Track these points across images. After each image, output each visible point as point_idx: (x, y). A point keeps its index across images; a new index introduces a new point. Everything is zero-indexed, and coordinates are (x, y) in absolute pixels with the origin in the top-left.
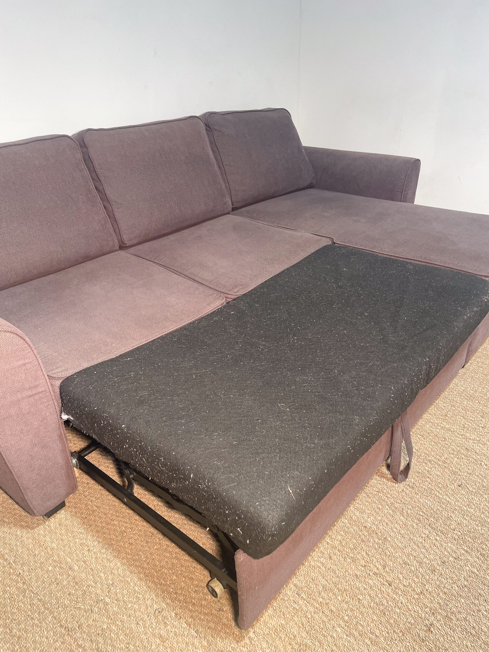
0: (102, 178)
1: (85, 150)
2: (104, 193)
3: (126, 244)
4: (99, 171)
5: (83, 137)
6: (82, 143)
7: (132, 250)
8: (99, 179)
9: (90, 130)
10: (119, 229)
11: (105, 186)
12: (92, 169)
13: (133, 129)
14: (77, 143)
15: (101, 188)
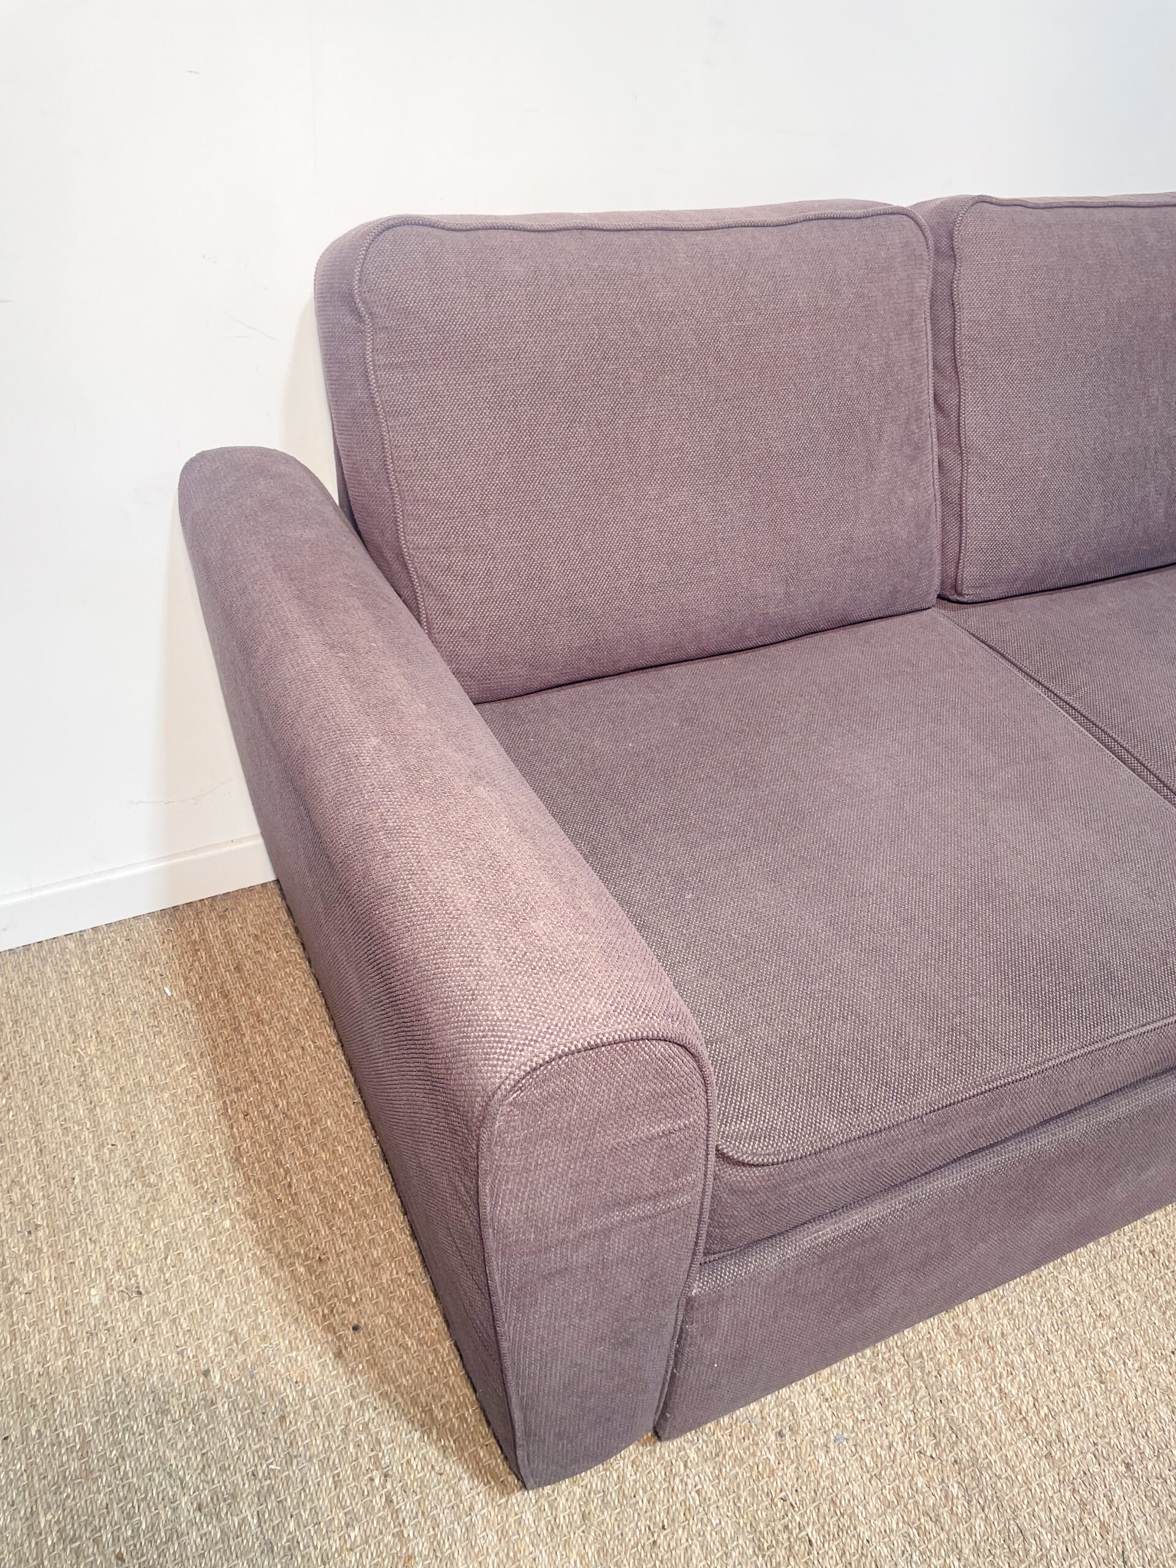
0: (966, 371)
1: (945, 266)
2: (954, 419)
3: (961, 594)
4: (965, 346)
5: (954, 223)
6: (944, 242)
7: (974, 616)
8: (957, 372)
9: (982, 200)
10: (960, 547)
11: (969, 398)
12: (946, 334)
13: (1110, 213)
14: (931, 243)
15: (951, 401)
